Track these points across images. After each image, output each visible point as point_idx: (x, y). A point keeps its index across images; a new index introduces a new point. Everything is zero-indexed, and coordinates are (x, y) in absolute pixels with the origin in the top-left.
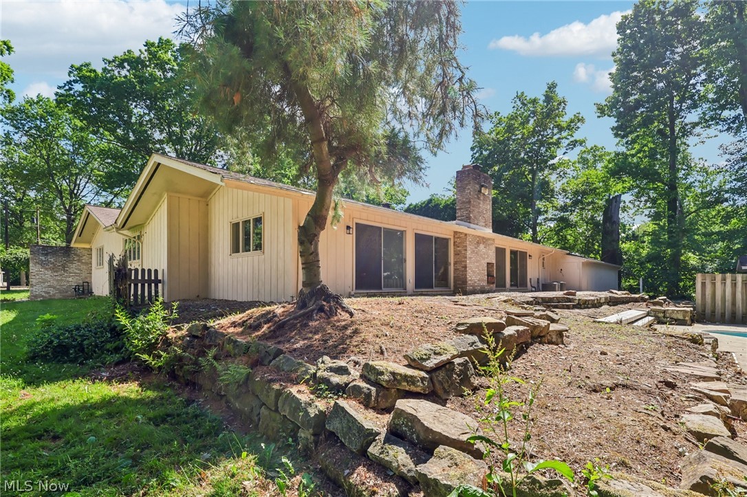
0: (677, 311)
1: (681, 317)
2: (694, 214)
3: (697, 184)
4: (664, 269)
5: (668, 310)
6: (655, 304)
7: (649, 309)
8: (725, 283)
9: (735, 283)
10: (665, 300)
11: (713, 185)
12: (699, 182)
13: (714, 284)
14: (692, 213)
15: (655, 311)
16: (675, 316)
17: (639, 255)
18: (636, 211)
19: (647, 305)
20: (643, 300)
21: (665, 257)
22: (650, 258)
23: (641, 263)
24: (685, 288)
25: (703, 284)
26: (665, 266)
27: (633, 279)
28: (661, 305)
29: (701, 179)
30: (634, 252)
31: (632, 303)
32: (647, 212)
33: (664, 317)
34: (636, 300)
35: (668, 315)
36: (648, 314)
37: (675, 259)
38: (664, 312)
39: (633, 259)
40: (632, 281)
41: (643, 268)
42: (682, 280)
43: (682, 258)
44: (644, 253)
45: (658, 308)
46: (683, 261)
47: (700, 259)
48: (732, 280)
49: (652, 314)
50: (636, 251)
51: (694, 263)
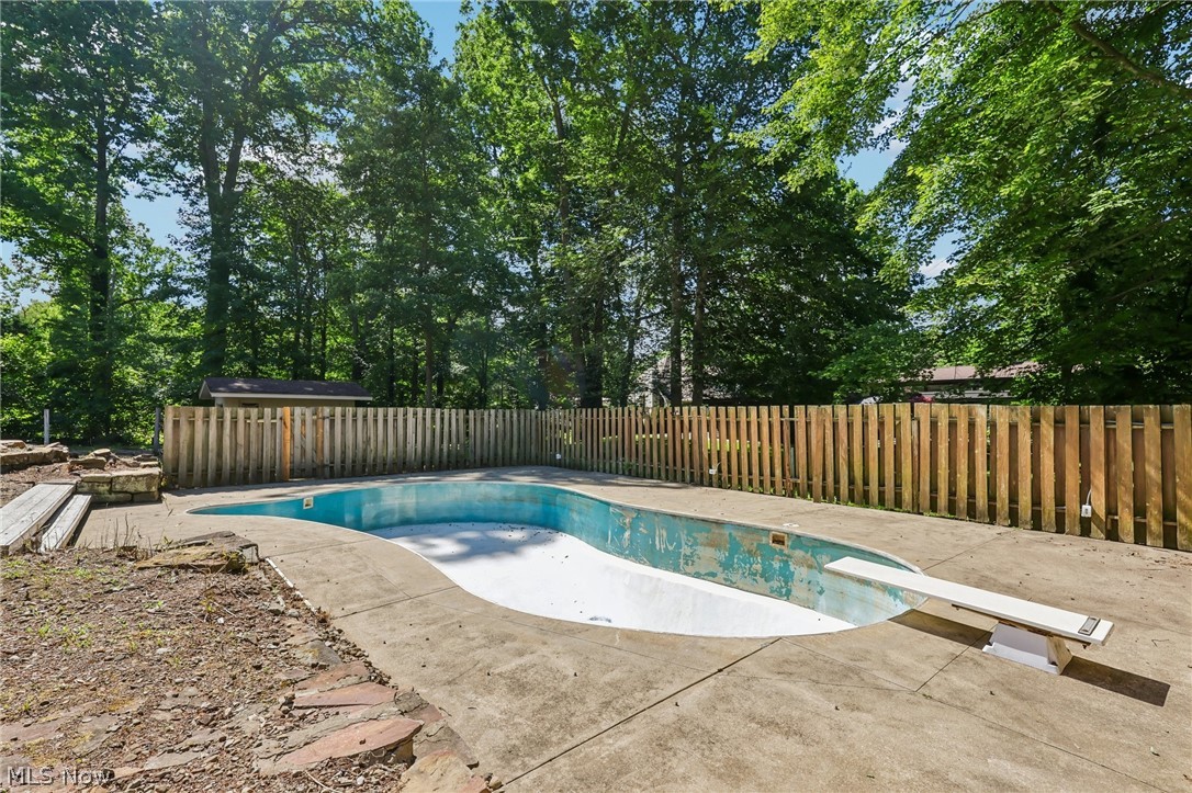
0: (136, 477)
1: (142, 487)
2: (127, 305)
3: (133, 260)
4: (85, 391)
5: (118, 477)
6: (88, 465)
7: (78, 479)
8: (208, 422)
9: (222, 422)
10: (107, 456)
11: (156, 268)
12: (137, 258)
13: (192, 423)
14: (125, 302)
15: (92, 481)
16: (131, 488)
17: (35, 361)
18: (23, 280)
19: (71, 470)
20: (60, 457)
21: (86, 370)
22: (57, 370)
23: (39, 380)
24: (121, 424)
25: (176, 424)
26: (85, 386)
27: (18, 407)
28: (99, 465)
29: (141, 255)
30: (23, 355)
31: (35, 468)
32: (45, 285)
33: (110, 491)
34: (43, 460)
35: (117, 487)
36: (76, 491)
37: (104, 374)
38: (111, 481)
39: (22, 368)
40: (16, 412)
41: (44, 390)
42: (114, 411)
43: (117, 374)
44: (45, 358)
45: (94, 473)
46: (116, 378)
47: (145, 376)
48: (218, 418)
49: (85, 489)
50: (27, 354)
51: (136, 382)
